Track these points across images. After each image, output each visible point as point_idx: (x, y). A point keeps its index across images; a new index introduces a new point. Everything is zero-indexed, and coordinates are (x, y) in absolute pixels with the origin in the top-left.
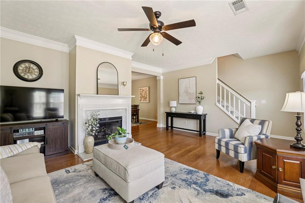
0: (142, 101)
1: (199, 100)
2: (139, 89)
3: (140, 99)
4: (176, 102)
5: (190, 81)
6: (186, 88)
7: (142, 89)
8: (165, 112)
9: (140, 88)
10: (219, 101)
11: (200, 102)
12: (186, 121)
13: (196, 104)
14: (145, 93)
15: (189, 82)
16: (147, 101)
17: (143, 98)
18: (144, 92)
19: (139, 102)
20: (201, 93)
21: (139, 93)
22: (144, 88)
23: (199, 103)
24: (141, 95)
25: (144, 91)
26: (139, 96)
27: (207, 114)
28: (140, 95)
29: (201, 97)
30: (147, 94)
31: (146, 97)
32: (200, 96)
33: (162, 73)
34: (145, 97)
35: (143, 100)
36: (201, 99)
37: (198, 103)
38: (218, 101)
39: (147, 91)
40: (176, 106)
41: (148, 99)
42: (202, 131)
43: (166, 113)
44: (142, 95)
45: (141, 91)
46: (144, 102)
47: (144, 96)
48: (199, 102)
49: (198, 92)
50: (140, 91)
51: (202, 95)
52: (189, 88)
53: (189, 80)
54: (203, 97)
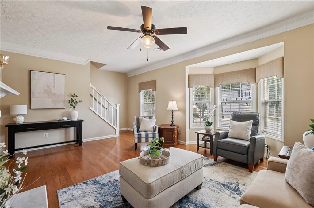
4: (26, 106)
8: (6, 126)
12: (47, 134)
13: (65, 109)
15: (54, 80)
27: (83, 121)
40: (27, 113)
43: (7, 128)
52: (54, 87)
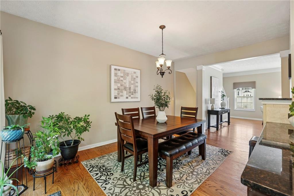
0: (123, 99)
7: (124, 70)
9: (119, 68)
16: (137, 98)
18: (129, 78)
22: (128, 70)
24: (119, 85)
25: (130, 76)
28: (115, 82)
30: (137, 84)
31: (134, 90)
34: (132, 90)
44: (122, 85)
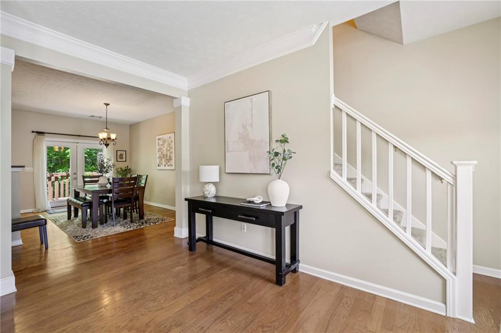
0: (162, 167)
1: (276, 161)
2: (157, 137)
3: (158, 161)
4: (216, 168)
5: (252, 106)
6: (244, 127)
7: (163, 138)
8: (186, 200)
9: (160, 137)
10: (338, 166)
11: (279, 169)
13: (269, 174)
14: (168, 148)
15: (252, 110)
16: (172, 165)
17: (163, 160)
18: (166, 145)
19: (158, 168)
20: (285, 141)
21: (157, 147)
22: (166, 137)
23: (277, 170)
24: (160, 153)
25: (167, 143)
26: (158, 156)
27: (301, 207)
28: (158, 151)
29: (284, 151)
30: (172, 150)
31: (170, 157)
32: (280, 150)
33: (189, 91)
34: (168, 157)
35: (164, 163)
36: (284, 159)
37: (274, 171)
38: (335, 165)
39: (172, 142)
40: (218, 181)
41: (173, 162)
42: (287, 259)
43: (187, 202)
44: (162, 153)
45: (161, 143)
46: (167, 168)
47: (165, 154)
48: (277, 167)
49: (277, 136)
50: (158, 143)
51: (287, 146)
52: (252, 126)
53: (252, 101)
54: (288, 150)
